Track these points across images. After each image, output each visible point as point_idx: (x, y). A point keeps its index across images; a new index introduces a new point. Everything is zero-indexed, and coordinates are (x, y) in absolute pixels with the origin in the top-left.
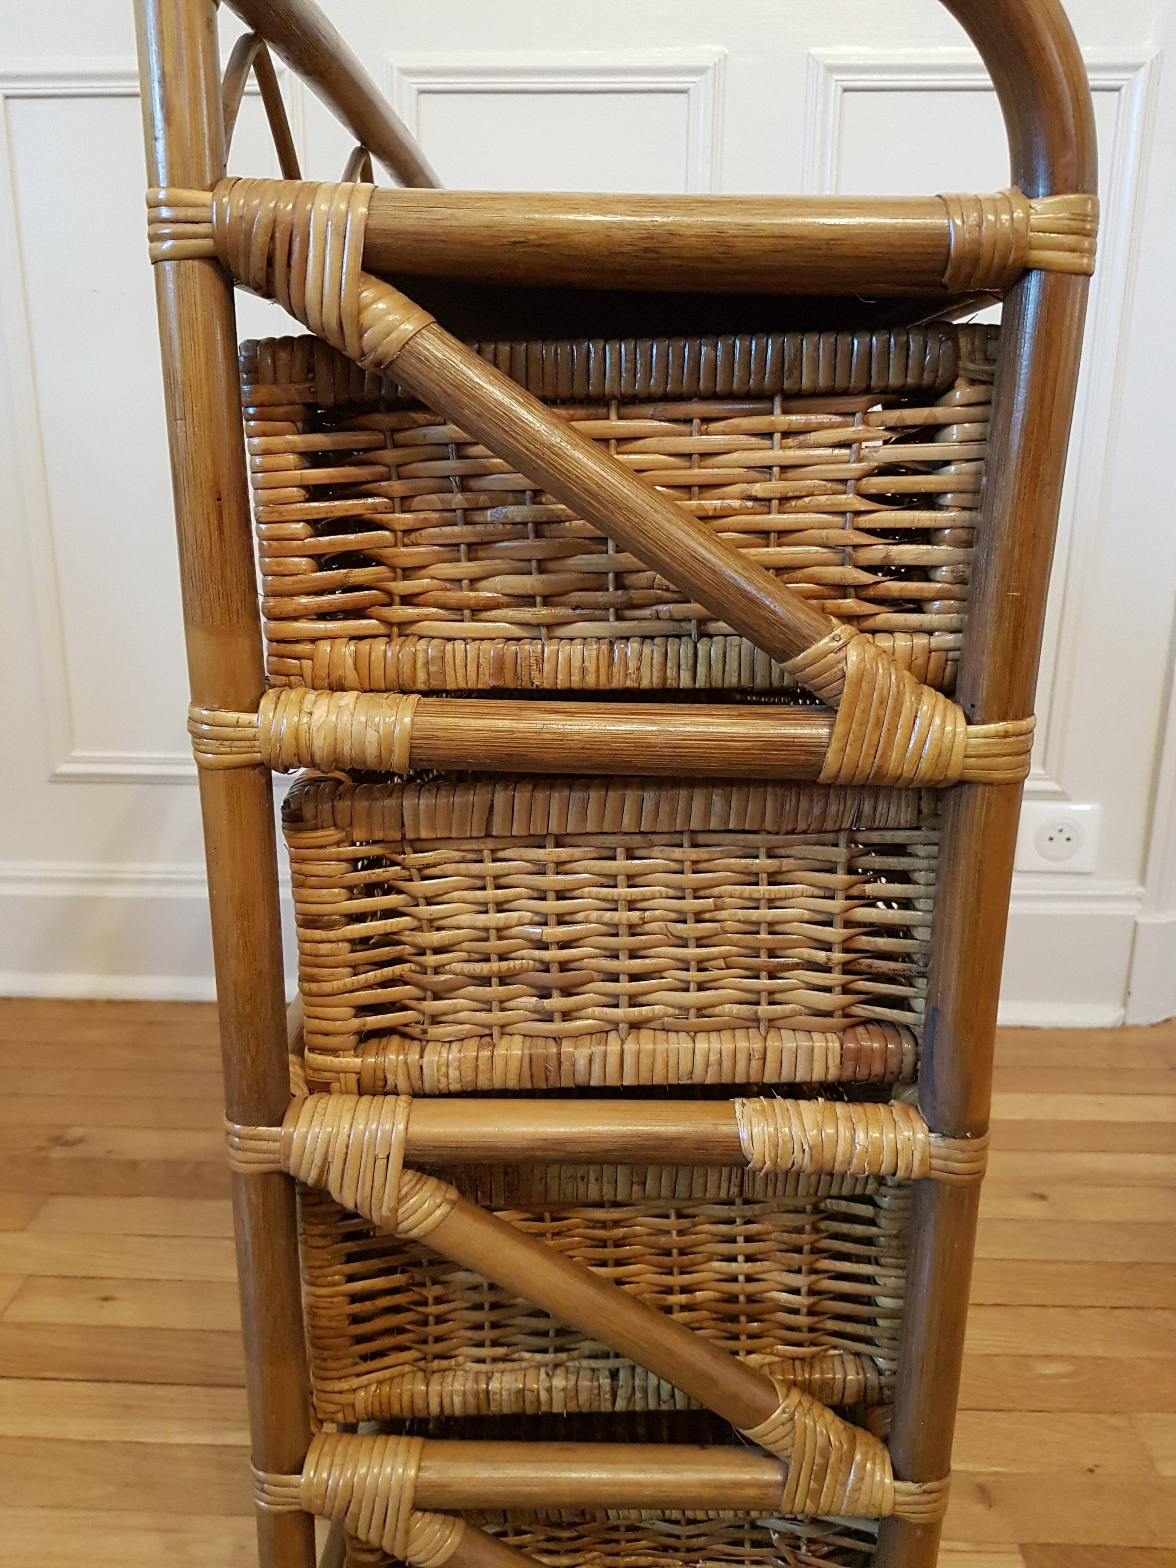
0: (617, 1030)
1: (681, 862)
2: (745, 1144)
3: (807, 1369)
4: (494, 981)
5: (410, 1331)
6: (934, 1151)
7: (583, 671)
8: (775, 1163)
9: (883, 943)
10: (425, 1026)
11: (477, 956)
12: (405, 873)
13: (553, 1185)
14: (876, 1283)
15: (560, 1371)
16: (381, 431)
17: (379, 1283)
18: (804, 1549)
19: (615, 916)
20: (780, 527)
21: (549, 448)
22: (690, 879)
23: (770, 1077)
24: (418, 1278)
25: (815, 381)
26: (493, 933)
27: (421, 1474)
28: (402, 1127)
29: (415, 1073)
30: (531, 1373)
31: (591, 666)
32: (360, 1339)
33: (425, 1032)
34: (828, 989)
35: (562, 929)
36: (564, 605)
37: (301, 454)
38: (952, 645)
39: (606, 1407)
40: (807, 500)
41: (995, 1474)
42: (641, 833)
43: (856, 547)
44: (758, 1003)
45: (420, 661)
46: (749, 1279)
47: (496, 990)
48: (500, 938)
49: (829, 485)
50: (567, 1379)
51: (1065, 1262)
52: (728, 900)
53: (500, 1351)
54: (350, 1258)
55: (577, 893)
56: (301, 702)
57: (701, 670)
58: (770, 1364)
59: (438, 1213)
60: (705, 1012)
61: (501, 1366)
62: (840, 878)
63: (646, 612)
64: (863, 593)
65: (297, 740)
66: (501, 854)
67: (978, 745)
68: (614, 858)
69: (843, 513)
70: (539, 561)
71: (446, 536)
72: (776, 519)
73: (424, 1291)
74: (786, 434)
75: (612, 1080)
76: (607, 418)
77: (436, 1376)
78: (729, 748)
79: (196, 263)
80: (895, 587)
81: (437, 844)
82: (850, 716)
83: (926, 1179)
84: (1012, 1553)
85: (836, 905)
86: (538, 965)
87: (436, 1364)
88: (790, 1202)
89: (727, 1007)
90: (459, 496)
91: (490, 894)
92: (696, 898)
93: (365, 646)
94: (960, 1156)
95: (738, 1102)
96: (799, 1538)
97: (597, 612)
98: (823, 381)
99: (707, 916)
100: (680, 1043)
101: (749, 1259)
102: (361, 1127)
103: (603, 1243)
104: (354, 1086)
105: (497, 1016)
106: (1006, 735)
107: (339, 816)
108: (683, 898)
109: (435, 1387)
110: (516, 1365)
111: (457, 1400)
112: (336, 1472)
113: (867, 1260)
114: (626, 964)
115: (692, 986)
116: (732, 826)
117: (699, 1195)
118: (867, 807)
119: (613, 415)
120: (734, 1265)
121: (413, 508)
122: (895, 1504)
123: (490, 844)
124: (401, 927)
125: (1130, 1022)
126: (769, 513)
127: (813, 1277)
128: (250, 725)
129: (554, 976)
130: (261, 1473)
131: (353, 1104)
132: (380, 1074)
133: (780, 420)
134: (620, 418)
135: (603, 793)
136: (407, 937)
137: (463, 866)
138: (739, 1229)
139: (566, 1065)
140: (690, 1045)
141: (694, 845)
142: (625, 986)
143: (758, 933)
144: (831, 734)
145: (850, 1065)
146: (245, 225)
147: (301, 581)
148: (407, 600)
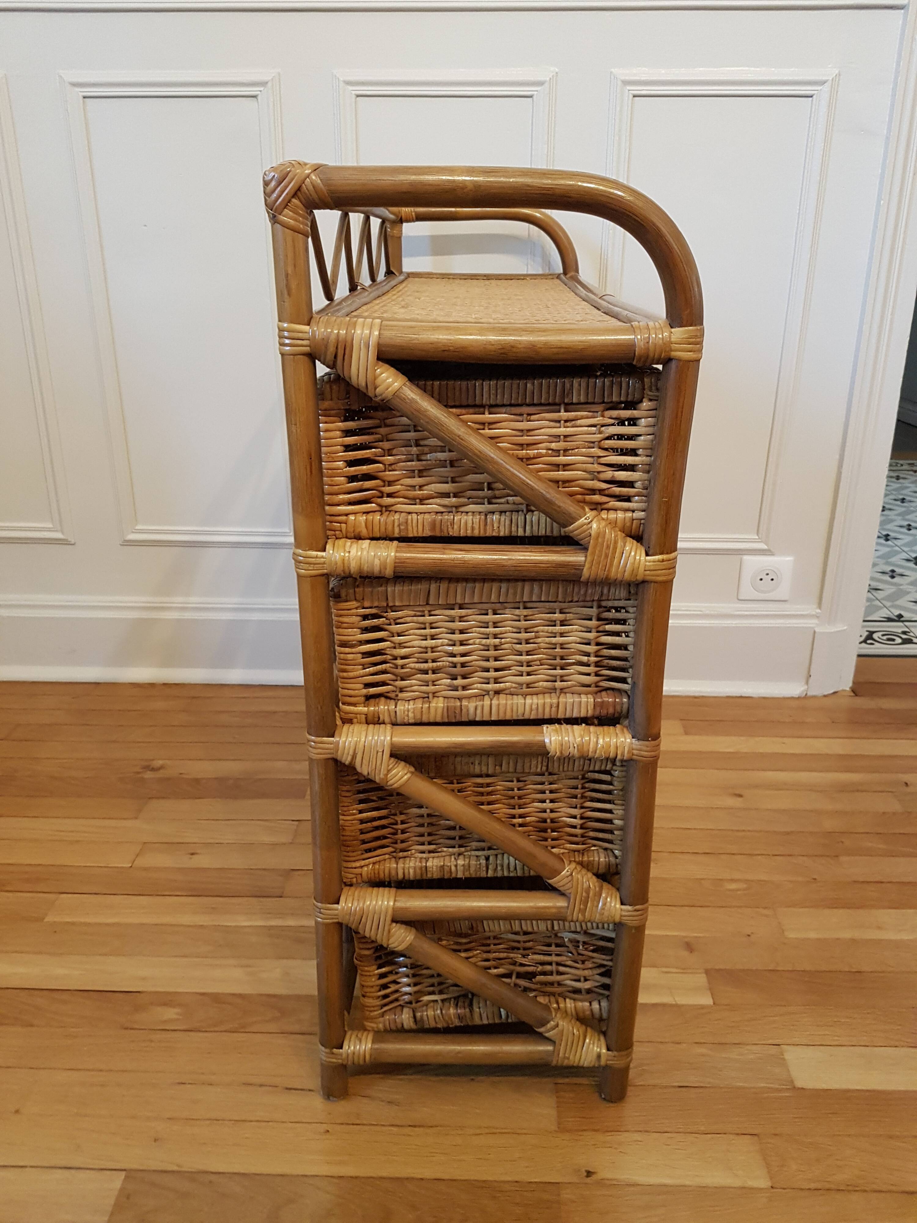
0: (488, 694)
1: (519, 616)
2: (548, 745)
3: (581, 856)
4: (430, 672)
5: (388, 838)
6: (634, 747)
7: (473, 528)
8: (561, 753)
9: (613, 652)
10: (397, 693)
11: (421, 660)
12: (388, 621)
13: (459, 767)
14: (613, 813)
15: (461, 857)
16: (379, 419)
17: (375, 814)
18: (581, 947)
19: (488, 641)
20: (564, 463)
21: (458, 436)
22: (523, 623)
23: (561, 716)
24: (393, 811)
25: (579, 399)
26: (429, 650)
27: (396, 903)
28: (389, 738)
29: (393, 714)
30: (447, 858)
31: (476, 526)
32: (364, 842)
33: (397, 696)
34: (589, 674)
35: (462, 647)
36: (463, 497)
37: (342, 431)
38: (643, 517)
39: (484, 874)
40: (576, 450)
41: (696, 937)
42: (500, 602)
43: (599, 472)
44: (555, 681)
45: (396, 524)
46: (552, 811)
47: (430, 676)
48: (432, 652)
49: (586, 444)
50: (464, 861)
51: (749, 831)
52: (541, 633)
53: (432, 847)
54: (361, 802)
55: (469, 631)
56: (344, 546)
57: (528, 528)
58: (563, 853)
59: (406, 777)
60: (531, 686)
61: (432, 854)
62: (594, 623)
63: (503, 500)
64: (603, 493)
65: (343, 563)
66: (433, 613)
67: (650, 566)
68: (487, 614)
69: (593, 457)
70: (452, 478)
71: (408, 466)
72: (562, 459)
73: (396, 818)
74: (566, 421)
75: (486, 718)
76: (484, 414)
77: (401, 860)
78: (540, 567)
79: (301, 356)
80: (617, 490)
81: (402, 608)
82: (593, 553)
83: (631, 760)
84: (700, 973)
85: (592, 635)
86: (451, 665)
87: (401, 854)
88: (570, 774)
89: (541, 683)
90: (415, 449)
91: (428, 631)
92: (526, 632)
93: (370, 517)
94: (645, 748)
95: (545, 727)
96: (578, 942)
97: (479, 500)
98: (582, 400)
99: (531, 641)
100: (519, 700)
101: (552, 801)
102: (370, 738)
103: (482, 794)
104: (364, 720)
105: (431, 688)
106: (663, 561)
107: (357, 595)
108: (520, 633)
109: (401, 865)
110: (439, 854)
111: (411, 871)
112: (356, 904)
113: (609, 802)
114: (493, 664)
115: (524, 674)
116: (543, 599)
117: (527, 770)
118: (605, 591)
119: (487, 412)
120: (544, 804)
121: (393, 453)
122: (621, 916)
123: (428, 608)
124: (385, 647)
125: (810, 693)
126: (559, 456)
127: (583, 810)
128: (322, 557)
129: (458, 670)
130: (319, 904)
131: (365, 728)
132: (376, 716)
133: (563, 415)
134: (490, 414)
135: (482, 584)
136: (388, 651)
137: (415, 618)
138: (547, 787)
139: (464, 710)
140: (523, 701)
141: (525, 608)
142: (492, 674)
143: (555, 648)
144: (586, 560)
145: (598, 710)
146: (325, 342)
147: (342, 488)
148: (390, 495)
